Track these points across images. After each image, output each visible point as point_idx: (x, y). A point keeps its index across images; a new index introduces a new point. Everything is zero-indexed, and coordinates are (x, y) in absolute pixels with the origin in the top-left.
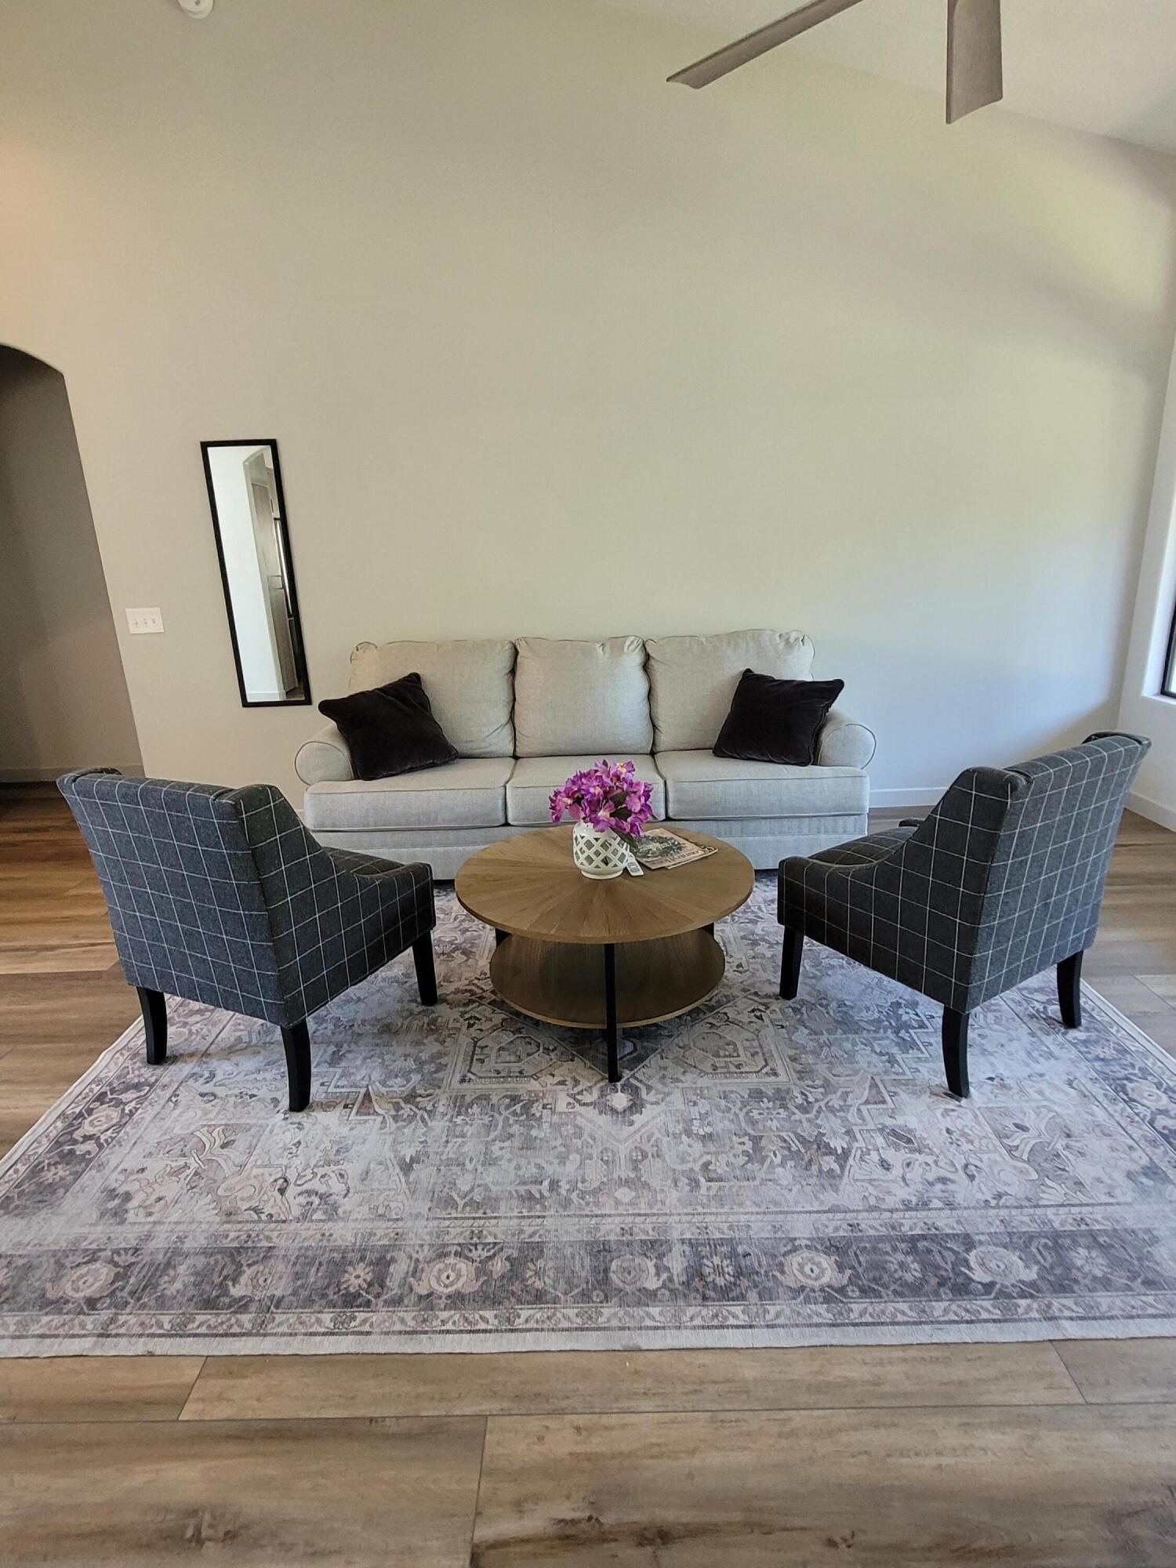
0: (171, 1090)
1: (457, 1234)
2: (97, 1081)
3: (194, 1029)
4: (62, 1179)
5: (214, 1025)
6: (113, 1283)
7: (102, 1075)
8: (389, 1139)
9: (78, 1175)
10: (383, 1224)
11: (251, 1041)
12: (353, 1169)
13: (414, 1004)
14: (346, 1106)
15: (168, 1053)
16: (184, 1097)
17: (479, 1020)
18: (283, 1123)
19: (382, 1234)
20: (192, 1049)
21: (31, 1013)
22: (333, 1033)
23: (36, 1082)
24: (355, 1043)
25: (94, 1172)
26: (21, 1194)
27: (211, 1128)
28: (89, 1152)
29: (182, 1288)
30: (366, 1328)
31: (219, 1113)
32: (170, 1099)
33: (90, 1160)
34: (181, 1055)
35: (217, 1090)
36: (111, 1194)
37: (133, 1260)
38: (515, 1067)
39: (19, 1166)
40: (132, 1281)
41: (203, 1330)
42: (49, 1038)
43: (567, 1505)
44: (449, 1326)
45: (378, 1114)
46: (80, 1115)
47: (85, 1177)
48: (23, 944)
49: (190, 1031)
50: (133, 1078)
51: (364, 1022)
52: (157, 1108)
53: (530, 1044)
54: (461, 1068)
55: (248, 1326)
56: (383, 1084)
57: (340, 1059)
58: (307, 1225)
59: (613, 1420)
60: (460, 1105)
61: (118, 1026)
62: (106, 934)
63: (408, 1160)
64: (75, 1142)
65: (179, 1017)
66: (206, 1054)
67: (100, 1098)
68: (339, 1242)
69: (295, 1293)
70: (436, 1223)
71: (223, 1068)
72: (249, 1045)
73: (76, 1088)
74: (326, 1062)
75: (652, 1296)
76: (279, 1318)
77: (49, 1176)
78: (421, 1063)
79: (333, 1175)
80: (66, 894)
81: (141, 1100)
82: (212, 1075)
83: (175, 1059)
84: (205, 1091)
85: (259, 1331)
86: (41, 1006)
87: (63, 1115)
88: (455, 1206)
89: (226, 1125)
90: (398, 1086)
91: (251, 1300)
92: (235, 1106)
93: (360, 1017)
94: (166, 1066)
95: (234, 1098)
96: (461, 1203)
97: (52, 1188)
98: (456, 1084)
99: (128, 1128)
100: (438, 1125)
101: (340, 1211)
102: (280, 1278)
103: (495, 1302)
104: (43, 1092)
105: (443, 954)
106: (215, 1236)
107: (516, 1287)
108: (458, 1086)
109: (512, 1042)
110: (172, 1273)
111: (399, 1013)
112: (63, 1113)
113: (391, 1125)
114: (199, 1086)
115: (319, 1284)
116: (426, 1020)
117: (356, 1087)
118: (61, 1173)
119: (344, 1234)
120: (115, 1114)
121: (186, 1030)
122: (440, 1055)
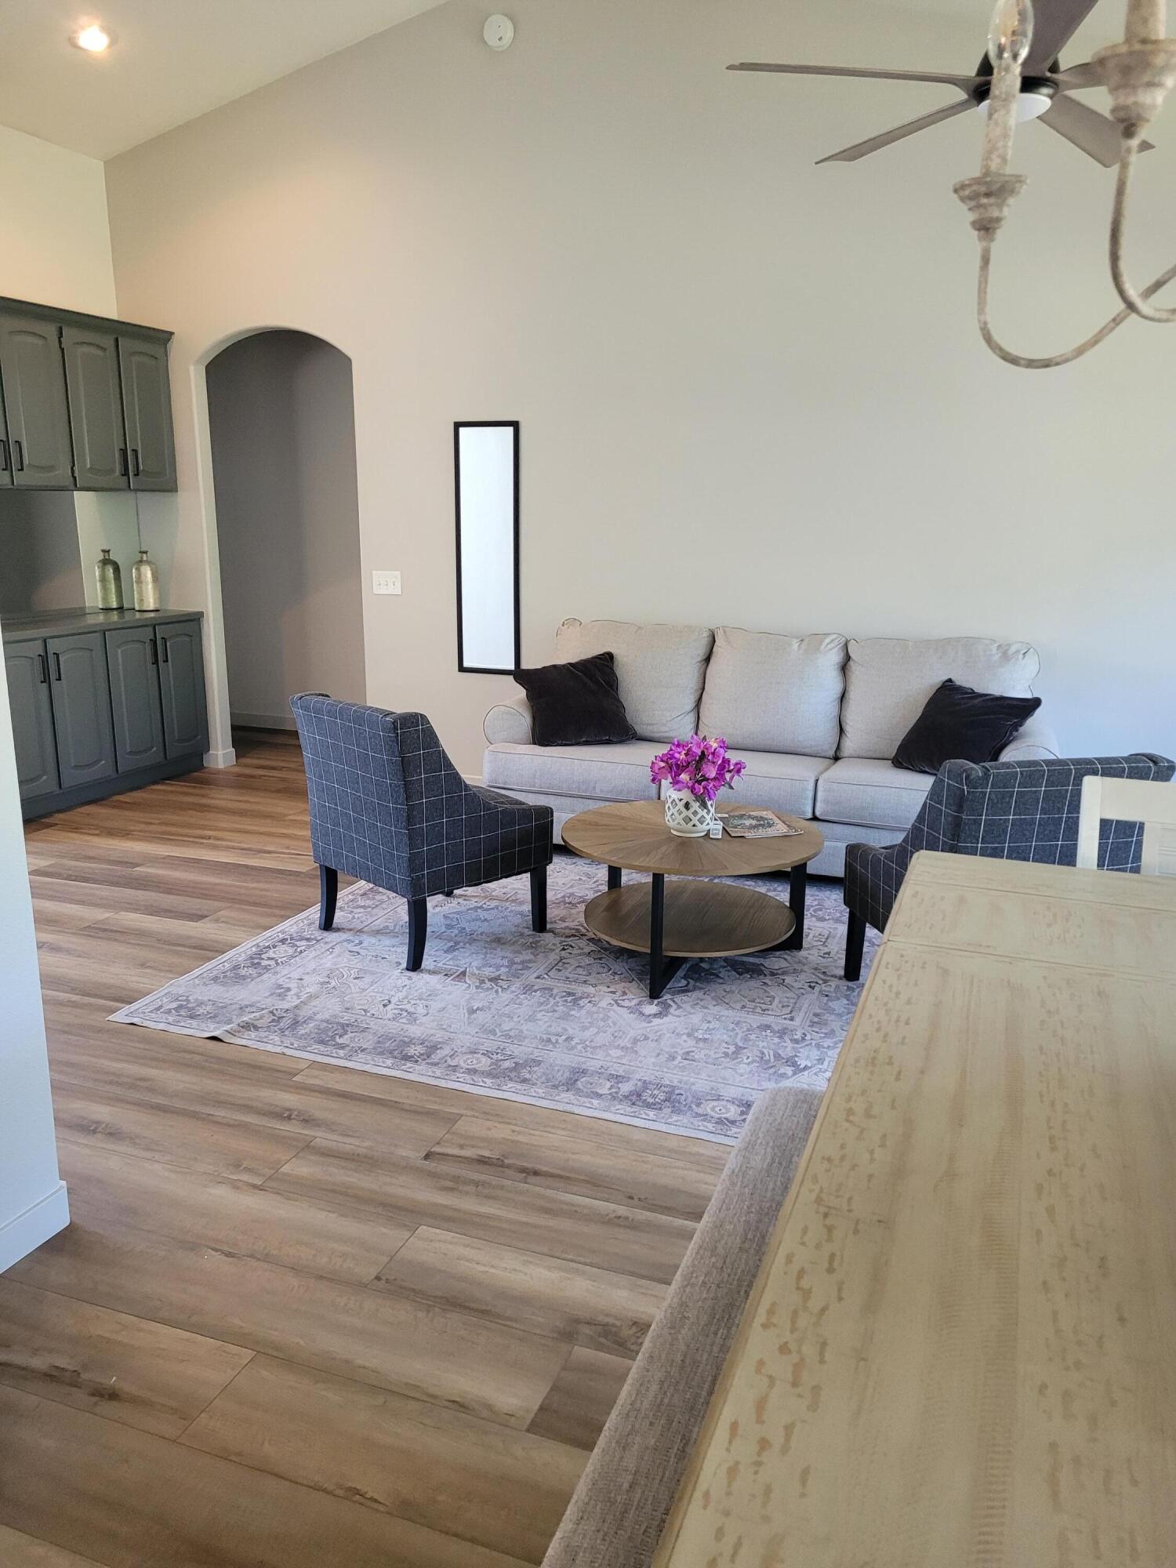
0: (331, 945)
1: (489, 1045)
2: (283, 932)
3: (356, 916)
4: (250, 974)
5: (371, 916)
6: (270, 1022)
7: (287, 930)
8: (468, 997)
9: (260, 975)
10: (442, 1032)
11: (394, 929)
12: (435, 1005)
13: (527, 930)
14: (446, 975)
15: (334, 925)
16: (337, 950)
17: (572, 947)
18: (399, 974)
19: (439, 1036)
20: (352, 927)
21: (246, 888)
22: (456, 936)
23: (244, 926)
24: (470, 944)
25: (270, 975)
26: (224, 977)
27: (350, 969)
28: (270, 965)
29: (309, 1032)
30: (411, 1070)
31: (357, 962)
32: (328, 950)
33: (270, 969)
34: (343, 929)
35: (361, 951)
36: (280, 987)
37: (285, 1015)
38: (584, 978)
39: (225, 964)
40: (281, 1024)
41: (316, 1051)
42: (255, 904)
43: (488, 1152)
44: (461, 1080)
45: (466, 983)
46: (268, 947)
47: (265, 976)
48: (249, 846)
49: (354, 918)
50: (306, 934)
51: (481, 934)
52: (318, 952)
53: (604, 967)
54: (541, 971)
55: (343, 1055)
56: (478, 969)
57: (454, 950)
58: (394, 1023)
59: (537, 1133)
60: (528, 989)
61: (303, 905)
62: (308, 848)
63: (475, 1008)
64: (263, 959)
65: (348, 907)
66: (360, 931)
67: (283, 941)
68: (411, 1034)
69: (374, 1048)
70: (477, 1039)
71: (368, 940)
72: (392, 931)
73: (268, 933)
74: (443, 950)
75: (599, 1096)
76: (360, 1056)
77: (243, 972)
78: (512, 963)
79: (421, 1005)
80: (287, 818)
81: (309, 947)
82: (361, 943)
83: (338, 930)
84: (352, 950)
85: (348, 1058)
86: (255, 885)
87: (257, 945)
88: (495, 1034)
89: (361, 969)
90: (488, 972)
91: (348, 1046)
92: (370, 961)
93: (480, 930)
94: (330, 932)
95: (370, 957)
96: (499, 1034)
97: (244, 978)
98: (532, 978)
99: (297, 958)
100: (505, 996)
101: (418, 1022)
102: (368, 1041)
103: (495, 1077)
104: (246, 931)
105: (570, 903)
106: (335, 1016)
107: (513, 1075)
108: (533, 980)
109: (590, 964)
110: (305, 1026)
111: (512, 934)
112: (257, 944)
113: (473, 989)
114: (350, 947)
115: (391, 1048)
116: (531, 940)
117: (458, 967)
118: (250, 972)
119: (415, 1031)
120: (291, 951)
121: (351, 916)
122: (530, 961)
